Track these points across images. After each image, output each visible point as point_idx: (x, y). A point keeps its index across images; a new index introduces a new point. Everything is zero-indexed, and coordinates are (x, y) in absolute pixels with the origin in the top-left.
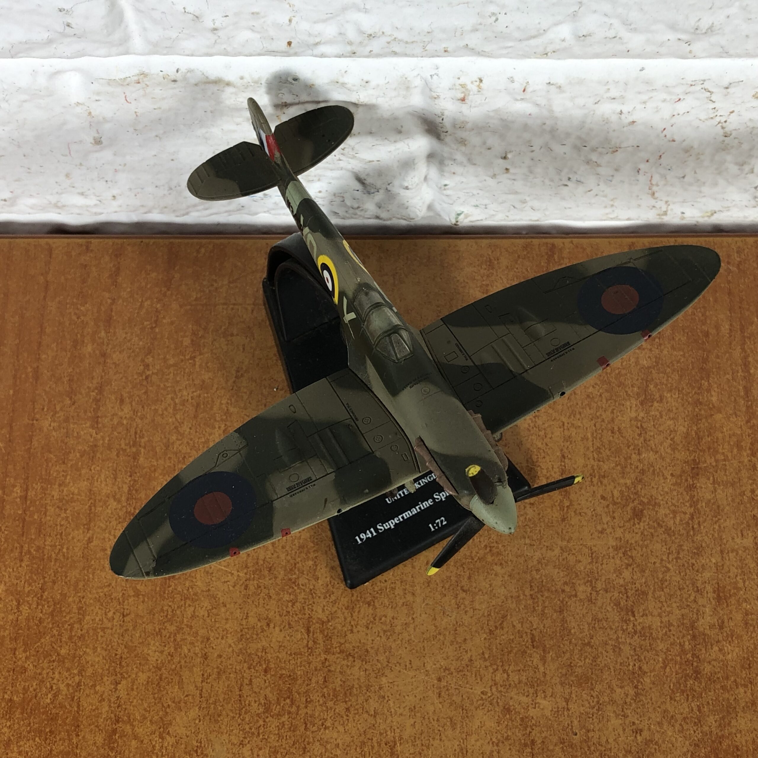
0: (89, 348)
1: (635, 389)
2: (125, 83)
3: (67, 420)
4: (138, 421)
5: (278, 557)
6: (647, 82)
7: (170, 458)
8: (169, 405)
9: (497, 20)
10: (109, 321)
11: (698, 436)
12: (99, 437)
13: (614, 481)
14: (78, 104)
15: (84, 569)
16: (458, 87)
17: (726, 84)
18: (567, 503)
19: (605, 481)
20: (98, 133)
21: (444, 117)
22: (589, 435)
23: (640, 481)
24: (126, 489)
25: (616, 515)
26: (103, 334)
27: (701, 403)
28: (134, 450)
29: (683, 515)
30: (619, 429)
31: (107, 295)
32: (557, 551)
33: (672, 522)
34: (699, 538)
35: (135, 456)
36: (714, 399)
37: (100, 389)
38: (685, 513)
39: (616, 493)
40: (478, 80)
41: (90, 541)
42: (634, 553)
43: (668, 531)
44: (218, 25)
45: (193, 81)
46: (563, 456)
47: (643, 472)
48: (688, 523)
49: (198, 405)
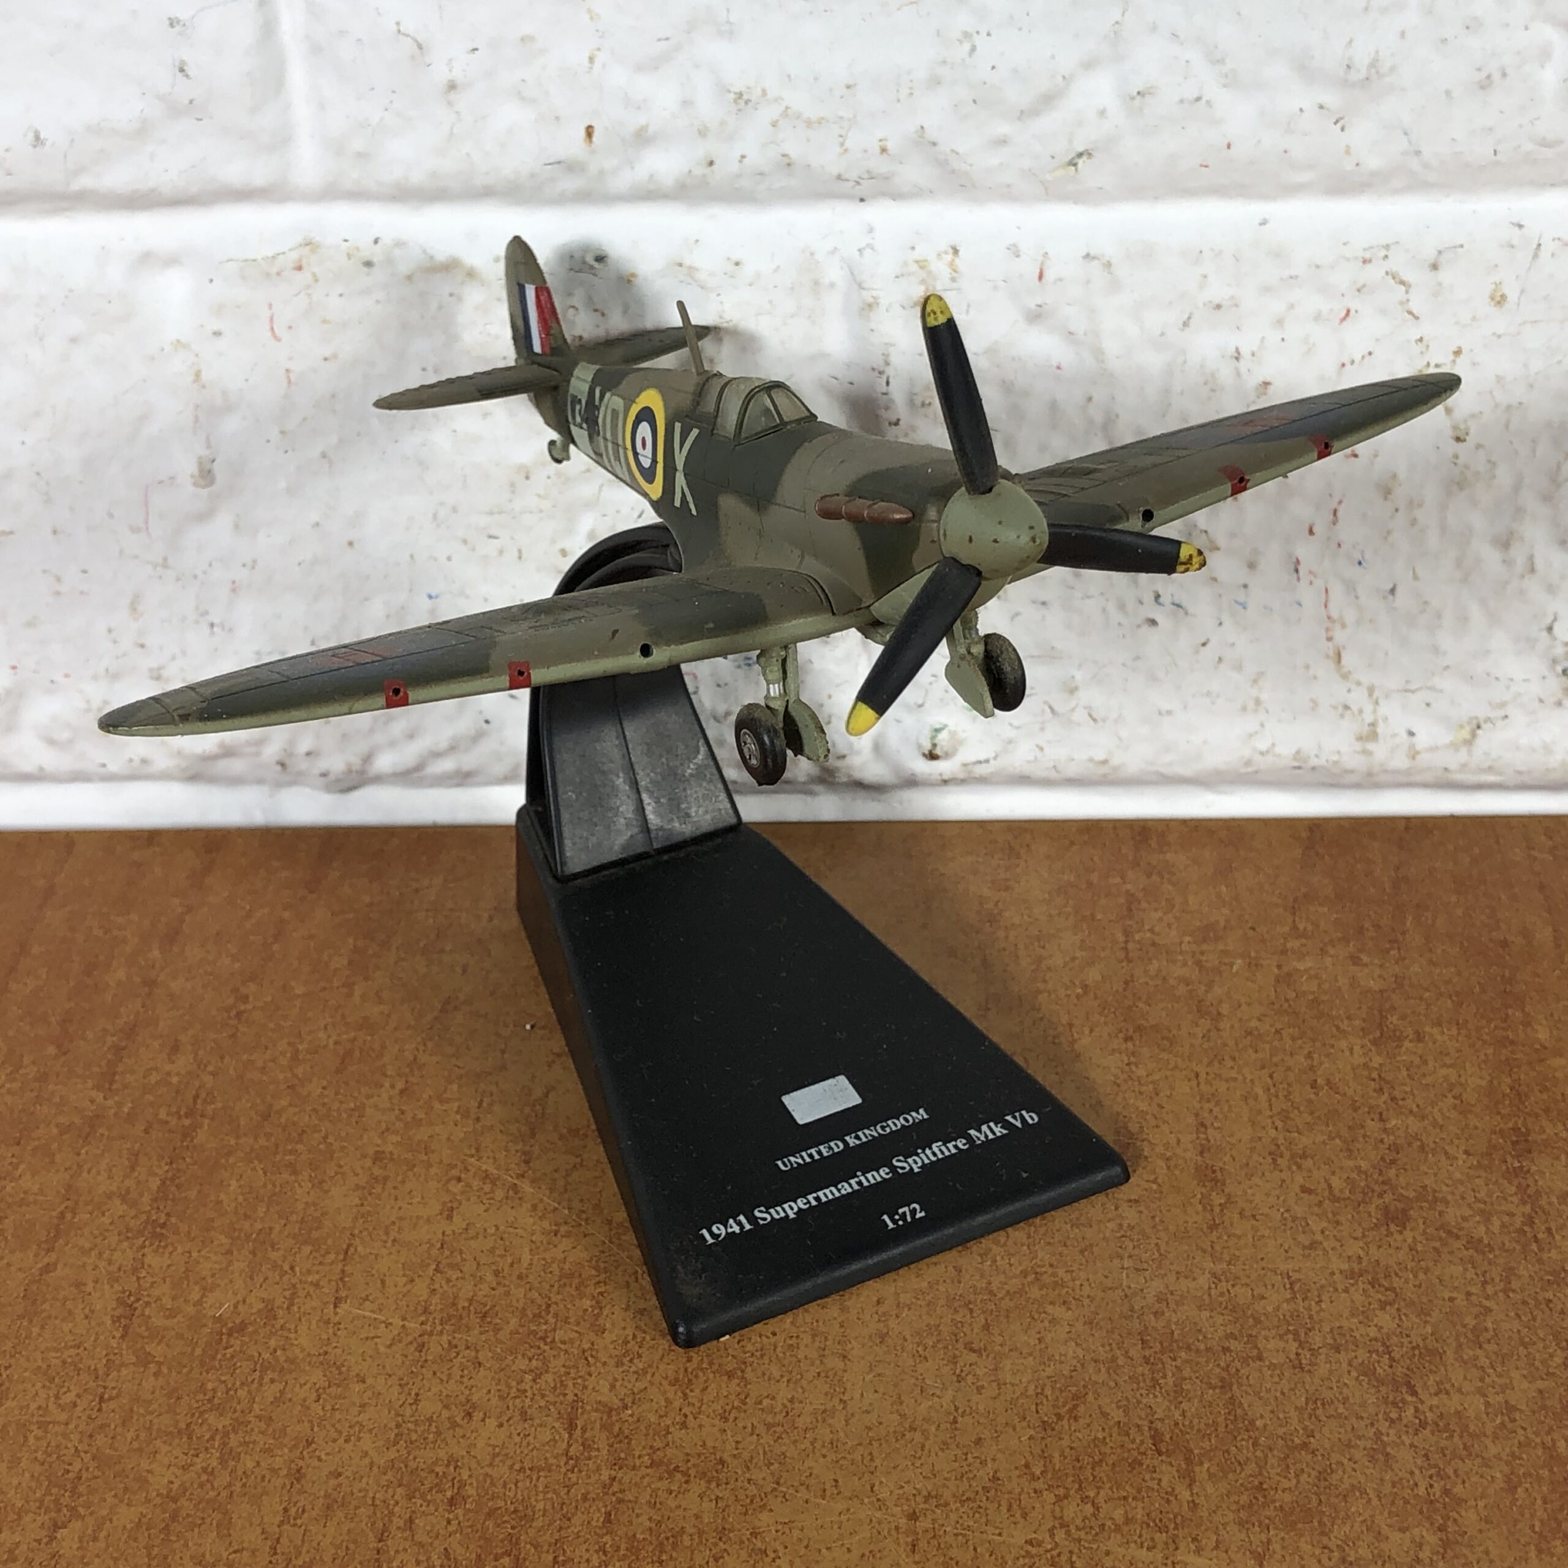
0: (121, 974)
1: (1357, 1022)
2: (274, 270)
3: (43, 1078)
4: (208, 1079)
5: (507, 1294)
6: (1278, 254)
7: (268, 1136)
8: (283, 1054)
9: (973, 49)
10: (172, 936)
11: (1519, 1094)
12: (110, 1103)
13: (1329, 1162)
14: (178, 344)
15: (21, 1317)
16: (914, 267)
17: (1430, 254)
18: (1218, 1199)
19: (1308, 1163)
20: (209, 446)
21: (890, 371)
22: (1259, 1090)
23: (1393, 1162)
24: (155, 1183)
25: (1342, 1219)
26: (156, 953)
27: (1512, 1043)
28: (187, 1122)
29: (1506, 1219)
30: (1328, 1082)
31: (177, 901)
32: (1204, 1280)
33: (1482, 1229)
34: (1554, 1254)
35: (187, 1133)
36: (1543, 1034)
37: (130, 1032)
38: (1511, 1214)
39: (1336, 1182)
40: (951, 251)
41: (48, 1269)
42: (1397, 1283)
43: (1474, 1243)
44: (457, 74)
45: (404, 268)
46: (1203, 1125)
47: (1395, 1148)
48: (1520, 1231)
49: (349, 1053)
